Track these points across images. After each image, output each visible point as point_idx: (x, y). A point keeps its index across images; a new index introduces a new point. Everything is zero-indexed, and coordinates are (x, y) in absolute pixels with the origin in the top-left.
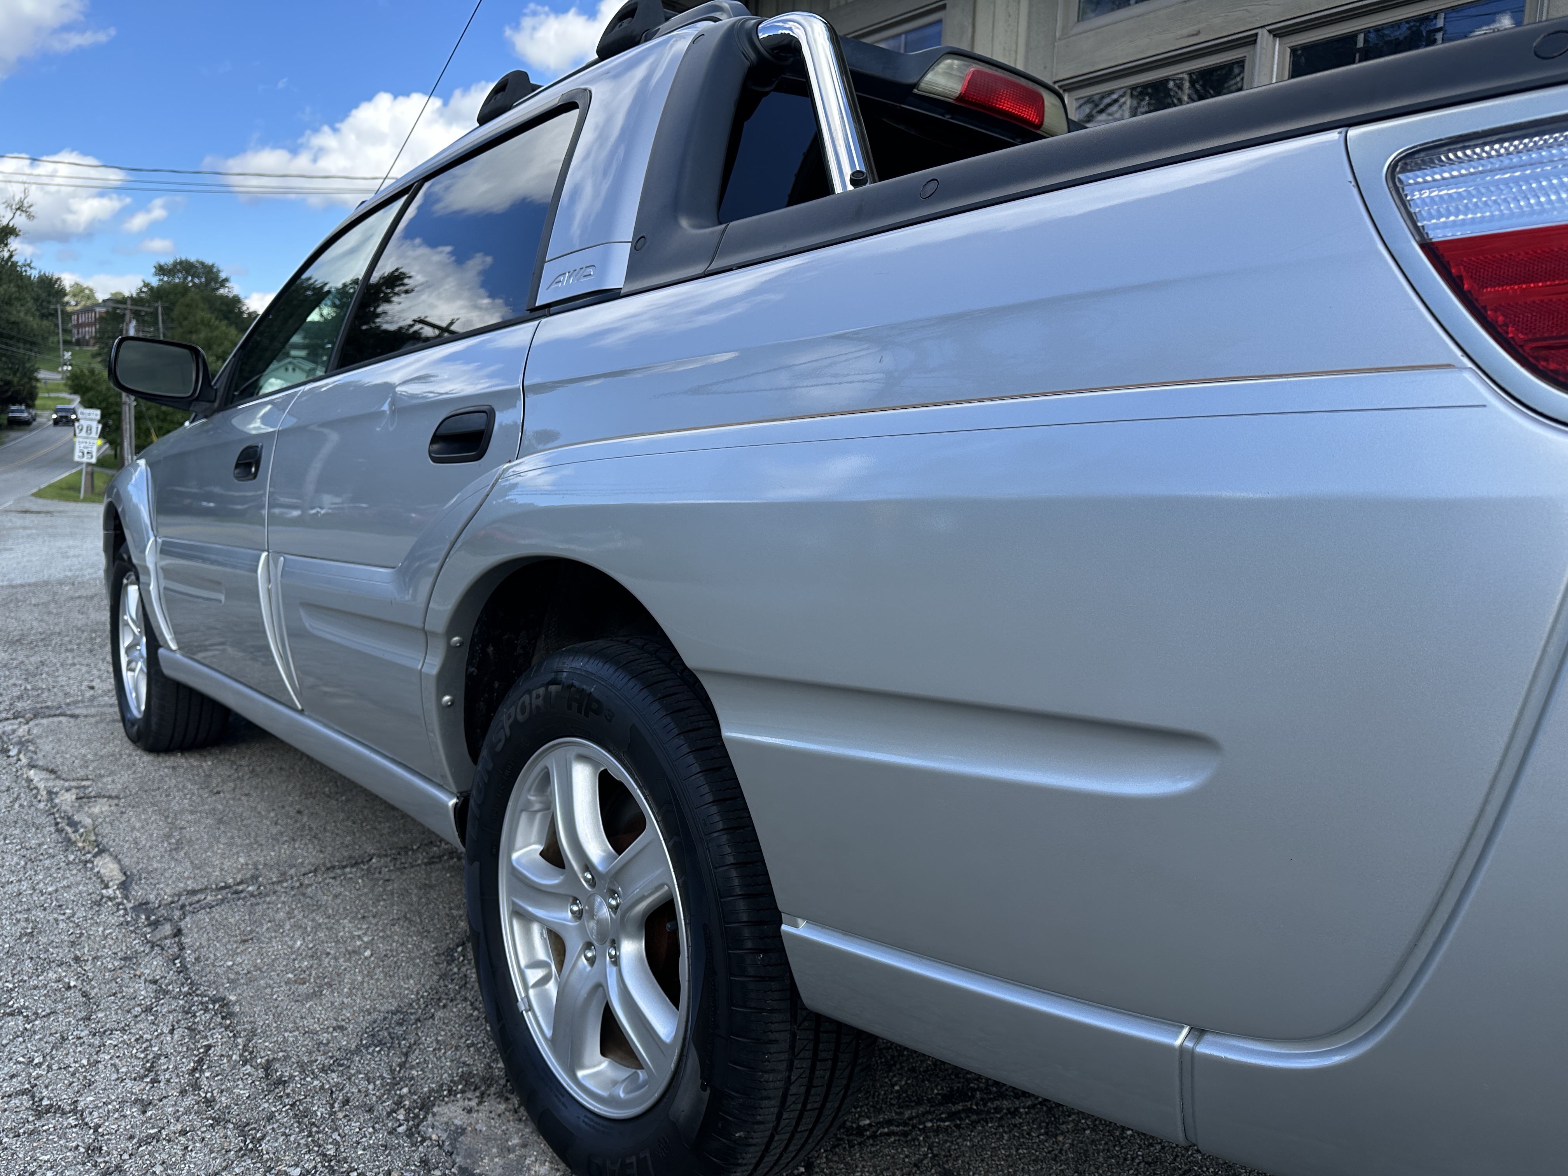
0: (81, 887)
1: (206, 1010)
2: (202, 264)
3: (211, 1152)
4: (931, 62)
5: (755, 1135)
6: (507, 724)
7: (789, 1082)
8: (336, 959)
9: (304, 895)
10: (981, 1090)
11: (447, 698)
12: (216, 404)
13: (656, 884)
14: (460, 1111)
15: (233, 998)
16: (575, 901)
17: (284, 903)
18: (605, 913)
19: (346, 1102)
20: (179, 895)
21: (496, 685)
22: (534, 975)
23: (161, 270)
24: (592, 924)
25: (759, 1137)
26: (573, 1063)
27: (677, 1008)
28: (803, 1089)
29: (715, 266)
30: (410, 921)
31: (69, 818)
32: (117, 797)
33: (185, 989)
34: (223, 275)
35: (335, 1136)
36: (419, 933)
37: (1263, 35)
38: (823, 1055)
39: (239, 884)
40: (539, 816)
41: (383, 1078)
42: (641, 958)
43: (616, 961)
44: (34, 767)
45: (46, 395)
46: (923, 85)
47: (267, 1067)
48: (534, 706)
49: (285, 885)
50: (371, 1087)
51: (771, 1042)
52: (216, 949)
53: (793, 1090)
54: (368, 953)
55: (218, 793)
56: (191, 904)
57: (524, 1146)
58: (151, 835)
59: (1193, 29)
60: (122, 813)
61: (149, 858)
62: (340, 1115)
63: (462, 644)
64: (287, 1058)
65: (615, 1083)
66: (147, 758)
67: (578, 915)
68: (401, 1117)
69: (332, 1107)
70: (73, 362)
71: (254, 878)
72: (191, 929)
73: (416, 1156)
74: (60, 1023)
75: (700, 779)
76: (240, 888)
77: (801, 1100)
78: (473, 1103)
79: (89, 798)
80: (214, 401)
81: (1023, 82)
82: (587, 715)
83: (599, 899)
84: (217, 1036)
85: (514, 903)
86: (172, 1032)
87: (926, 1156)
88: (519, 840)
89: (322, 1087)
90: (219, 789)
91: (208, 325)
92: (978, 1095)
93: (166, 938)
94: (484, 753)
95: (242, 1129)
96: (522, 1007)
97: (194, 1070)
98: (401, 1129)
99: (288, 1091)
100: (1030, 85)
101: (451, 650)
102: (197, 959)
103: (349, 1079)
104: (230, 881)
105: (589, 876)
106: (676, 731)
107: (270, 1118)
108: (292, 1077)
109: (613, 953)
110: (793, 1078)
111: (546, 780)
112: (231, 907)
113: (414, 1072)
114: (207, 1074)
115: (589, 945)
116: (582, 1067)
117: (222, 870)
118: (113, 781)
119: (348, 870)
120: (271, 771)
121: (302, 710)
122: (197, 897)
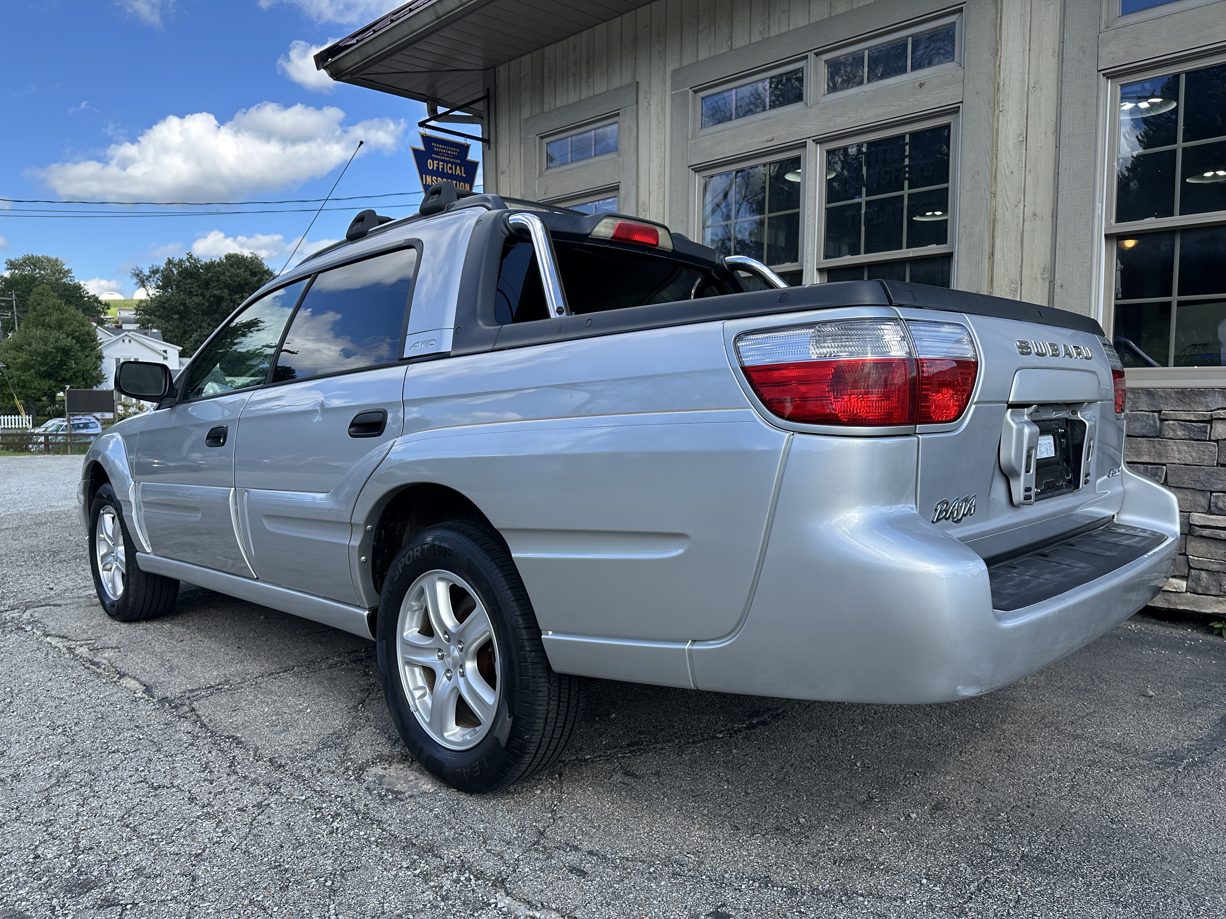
0: (119, 694)
1: (226, 742)
2: (49, 260)
4: (597, 220)
5: (534, 737)
6: (400, 567)
7: (548, 712)
8: (291, 714)
9: (260, 687)
10: (646, 741)
11: (363, 558)
12: (177, 399)
13: (483, 631)
14: (380, 769)
15: (239, 735)
16: (440, 650)
17: (249, 692)
18: (456, 653)
19: (319, 770)
20: (185, 692)
21: (386, 550)
22: (417, 694)
23: (12, 265)
24: (450, 659)
25: (536, 738)
26: (441, 730)
27: (495, 690)
28: (554, 715)
29: (496, 347)
30: (328, 695)
31: (90, 661)
32: (117, 647)
33: (209, 734)
34: (66, 267)
35: (318, 783)
36: (334, 700)
37: (810, 143)
38: (563, 699)
39: (218, 685)
40: (417, 613)
41: (336, 760)
42: (475, 671)
43: (463, 675)
44: (48, 635)
46: (593, 233)
47: (271, 760)
48: (415, 556)
49: (246, 683)
50: (330, 764)
51: (540, 691)
52: (219, 715)
53: (550, 715)
54: (309, 710)
55: (182, 641)
56: (194, 696)
57: (417, 779)
58: (151, 665)
59: (770, 137)
60: (125, 655)
61: (156, 676)
62: (318, 776)
63: (372, 529)
64: (280, 757)
65: (463, 736)
66: (124, 626)
67: (441, 658)
68: (351, 773)
69: (312, 773)
71: (227, 681)
72: (200, 708)
73: (363, 787)
74: (145, 754)
75: (502, 579)
76: (220, 687)
77: (554, 720)
78: (386, 766)
79: (97, 649)
80: (176, 397)
81: (646, 225)
82: (444, 557)
83: (452, 647)
84: (237, 752)
85: (405, 658)
86: (210, 752)
87: (617, 766)
88: (407, 626)
89: (304, 766)
90: (181, 639)
91: (59, 309)
92: (645, 743)
93: (186, 713)
94: (386, 584)
95: (268, 785)
96: (412, 709)
97: (231, 766)
98: (352, 778)
99: (286, 769)
100: (650, 226)
101: (366, 532)
102: (210, 720)
103: (318, 762)
104: (213, 684)
105: (447, 637)
106: (489, 559)
107: (281, 780)
108: (286, 763)
109: (461, 671)
110: (550, 709)
111: (422, 592)
112: (218, 696)
113: (352, 757)
114: (239, 767)
115: (448, 671)
116: (447, 731)
117: (205, 679)
118: (109, 639)
119: (281, 674)
120: (210, 628)
121: (258, 578)
122: (196, 693)
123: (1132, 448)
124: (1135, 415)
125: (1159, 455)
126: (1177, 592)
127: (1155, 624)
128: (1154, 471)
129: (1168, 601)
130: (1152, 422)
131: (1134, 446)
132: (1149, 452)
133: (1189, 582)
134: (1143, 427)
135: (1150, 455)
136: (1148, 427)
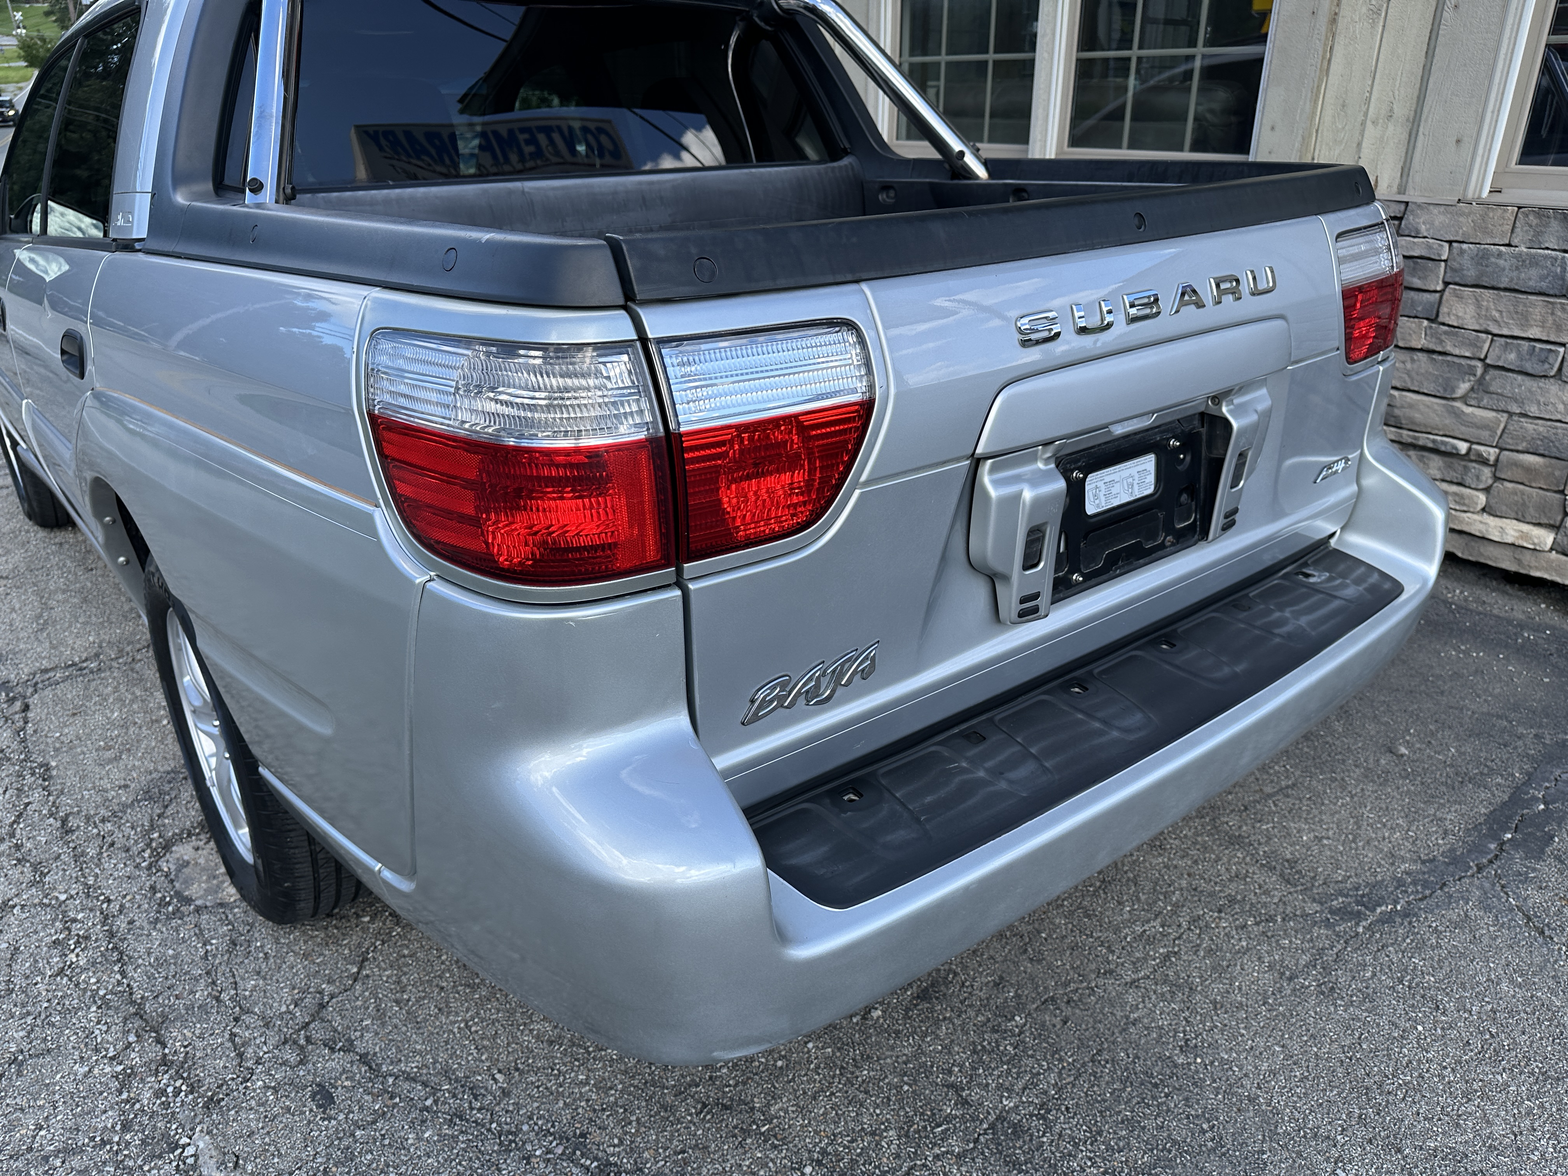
1: (33, 774)
3: (10, 884)
8: (140, 728)
9: (132, 670)
11: (121, 559)
14: (191, 850)
15: (53, 764)
17: (114, 678)
19: (112, 844)
20: (34, 674)
22: (212, 762)
26: (236, 825)
32: (7, 578)
33: (22, 757)
35: (97, 870)
39: (84, 662)
41: (143, 825)
45: (6, 65)
47: (64, 819)
49: (121, 661)
50: (133, 833)
52: (51, 722)
54: (166, 722)
56: (43, 681)
58: (25, 616)
60: (7, 594)
61: (18, 639)
62: (105, 855)
63: (114, 521)
64: (79, 812)
66: (42, 533)
68: (147, 855)
69: (101, 848)
70: (26, 23)
71: (97, 655)
72: (36, 705)
73: (148, 884)
76: (85, 665)
78: (201, 843)
84: (37, 795)
89: (99, 834)
90: (93, 566)
93: (16, 713)
95: (35, 868)
97: (14, 822)
98: (143, 865)
99: (74, 837)
101: (107, 527)
102: (36, 731)
103: (119, 827)
104: (77, 659)
107: (56, 858)
108: (78, 827)
112: (72, 685)
113: (167, 821)
114: (21, 826)
117: (73, 649)
118: (6, 562)
122: (52, 674)
123: (1517, 313)
124: (1533, 256)
125: (1559, 328)
126: (1535, 550)
127: (1493, 591)
128: (1543, 356)
129: (1519, 562)
130: (1559, 270)
131: (1521, 308)
132: (1543, 322)
133: (1559, 536)
134: (1543, 278)
135: (1543, 327)
136: (1550, 278)
